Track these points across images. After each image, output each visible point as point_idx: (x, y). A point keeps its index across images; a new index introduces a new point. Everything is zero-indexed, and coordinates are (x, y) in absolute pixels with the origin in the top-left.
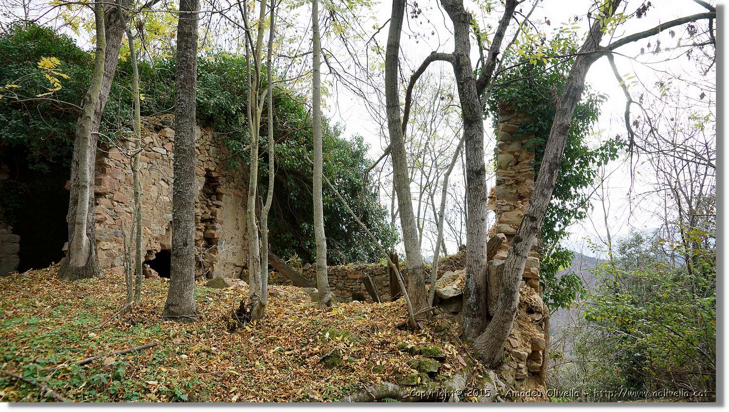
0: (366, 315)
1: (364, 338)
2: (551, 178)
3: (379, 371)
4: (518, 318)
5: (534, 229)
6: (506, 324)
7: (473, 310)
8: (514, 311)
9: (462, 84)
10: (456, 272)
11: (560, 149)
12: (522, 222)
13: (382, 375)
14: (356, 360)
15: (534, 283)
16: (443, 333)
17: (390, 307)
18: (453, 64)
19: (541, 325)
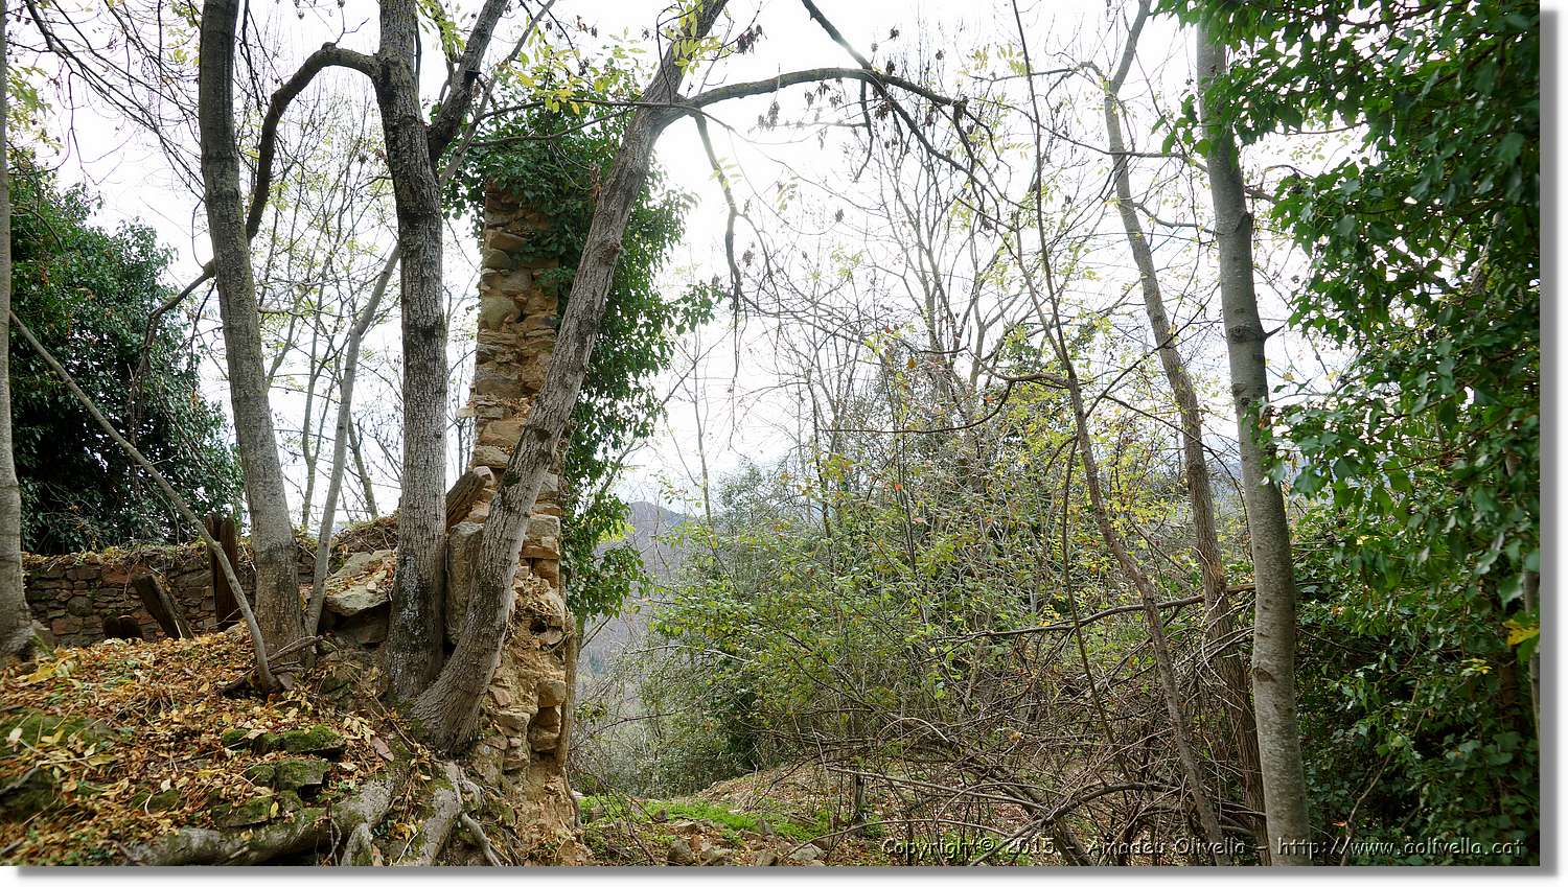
0: (138, 673)
1: (127, 729)
2: (580, 351)
3: (168, 806)
4: (513, 644)
5: (545, 456)
6: (484, 659)
7: (412, 637)
8: (502, 630)
9: (395, 129)
10: (377, 554)
11: (599, 294)
12: (522, 440)
13: (176, 812)
14: (102, 788)
15: (548, 567)
16: (341, 694)
17: (209, 646)
18: (375, 80)
19: (558, 654)
